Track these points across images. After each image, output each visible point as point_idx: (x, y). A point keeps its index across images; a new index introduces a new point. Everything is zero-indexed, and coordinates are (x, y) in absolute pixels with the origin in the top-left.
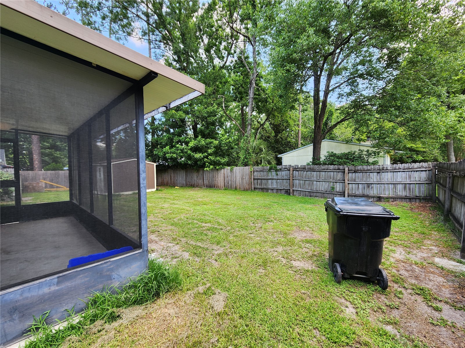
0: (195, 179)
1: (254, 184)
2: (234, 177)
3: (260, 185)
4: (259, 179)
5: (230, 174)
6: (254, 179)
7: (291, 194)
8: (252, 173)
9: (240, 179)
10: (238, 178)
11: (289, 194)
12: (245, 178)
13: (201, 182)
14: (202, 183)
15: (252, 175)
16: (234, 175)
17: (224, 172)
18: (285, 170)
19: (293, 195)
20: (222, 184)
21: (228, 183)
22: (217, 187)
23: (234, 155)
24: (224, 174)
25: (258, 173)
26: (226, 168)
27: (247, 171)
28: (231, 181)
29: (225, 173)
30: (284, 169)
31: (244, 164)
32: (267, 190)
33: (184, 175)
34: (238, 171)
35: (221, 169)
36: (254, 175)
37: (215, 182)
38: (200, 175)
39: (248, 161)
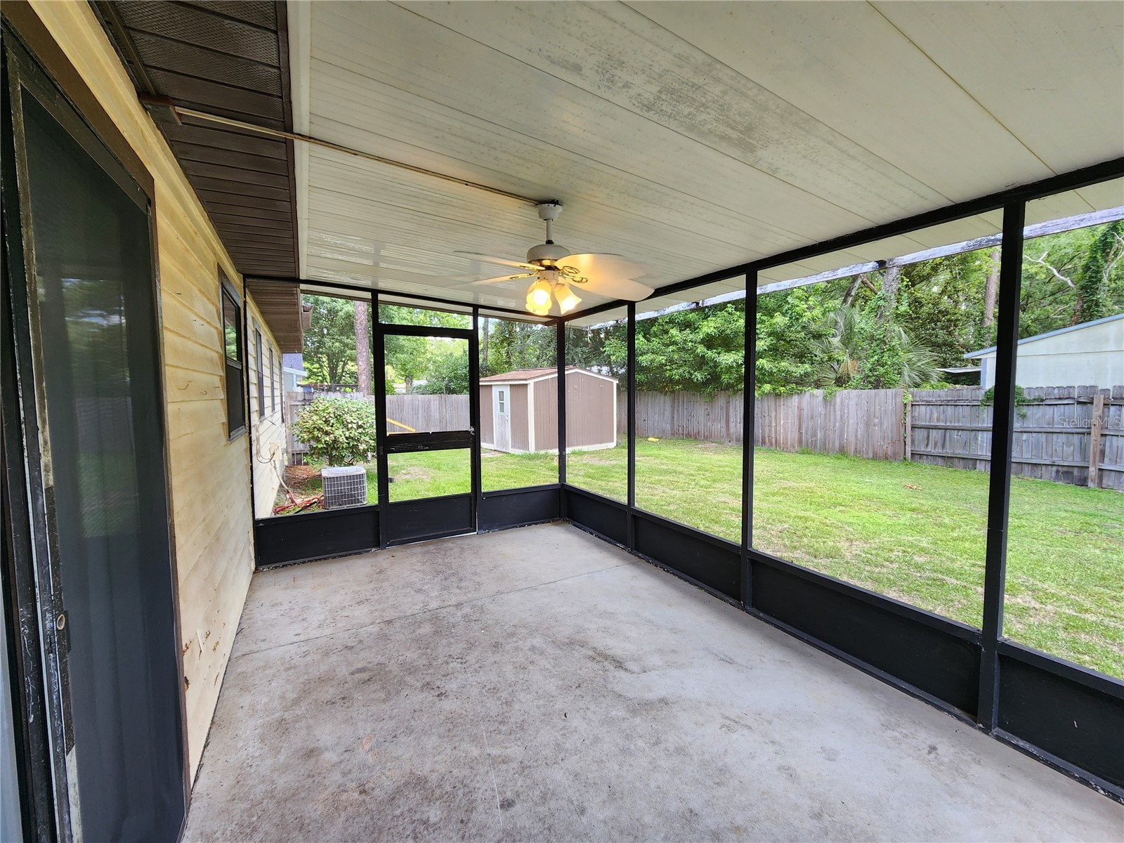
0: (702, 419)
1: (913, 442)
2: (838, 417)
3: (939, 445)
4: (935, 428)
5: (821, 409)
6: (913, 427)
7: (1090, 484)
8: (909, 408)
9: (861, 426)
10: (851, 421)
11: (1083, 482)
12: (881, 424)
13: (718, 427)
14: (724, 430)
15: (909, 414)
16: (838, 413)
17: (800, 403)
18: (1066, 402)
19: (1100, 484)
20: (792, 436)
21: (815, 435)
22: (771, 445)
23: (816, 356)
24: (800, 409)
25: (934, 409)
26: (808, 394)
27: (889, 401)
28: (824, 429)
29: (805, 405)
30: (1060, 399)
31: (870, 382)
32: (971, 463)
33: (668, 408)
34: (853, 402)
35: (790, 394)
36: (916, 414)
37: (767, 431)
38: (717, 410)
39: (887, 373)
